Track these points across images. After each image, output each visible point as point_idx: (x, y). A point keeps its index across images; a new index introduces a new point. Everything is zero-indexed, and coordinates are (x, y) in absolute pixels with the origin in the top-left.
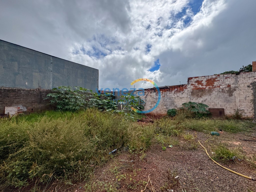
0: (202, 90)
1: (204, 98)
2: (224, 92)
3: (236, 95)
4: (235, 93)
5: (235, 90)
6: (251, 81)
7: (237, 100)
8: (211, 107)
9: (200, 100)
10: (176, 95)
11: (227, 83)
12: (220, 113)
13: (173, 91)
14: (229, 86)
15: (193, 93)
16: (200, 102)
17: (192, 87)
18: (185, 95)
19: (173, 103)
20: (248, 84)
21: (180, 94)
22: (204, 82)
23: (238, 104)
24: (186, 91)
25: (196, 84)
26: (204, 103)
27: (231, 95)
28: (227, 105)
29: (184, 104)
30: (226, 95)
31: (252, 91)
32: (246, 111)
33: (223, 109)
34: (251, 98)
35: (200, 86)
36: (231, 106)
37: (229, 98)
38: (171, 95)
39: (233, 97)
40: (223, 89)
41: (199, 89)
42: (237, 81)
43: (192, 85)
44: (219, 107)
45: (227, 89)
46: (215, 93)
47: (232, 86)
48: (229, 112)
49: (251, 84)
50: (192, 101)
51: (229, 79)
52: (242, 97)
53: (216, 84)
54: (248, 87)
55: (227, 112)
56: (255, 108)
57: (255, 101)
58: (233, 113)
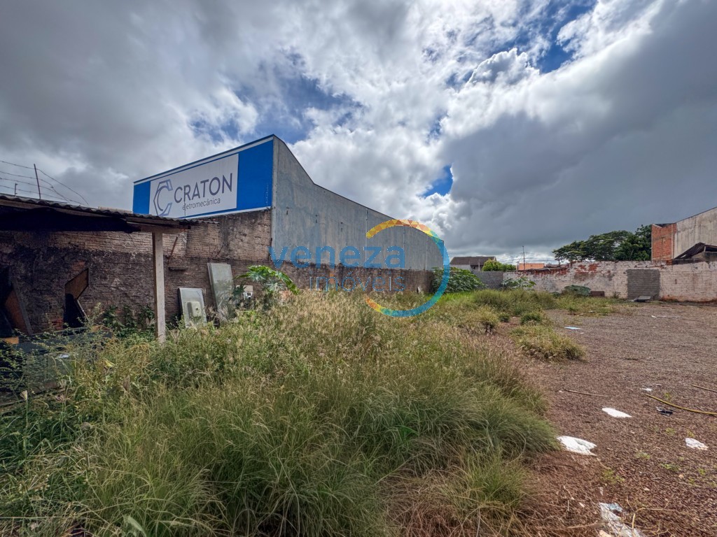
0: (585, 274)
1: (587, 281)
2: (605, 277)
3: (615, 280)
4: (614, 278)
5: (614, 275)
6: (626, 269)
7: (615, 284)
8: (593, 290)
9: (583, 284)
10: (557, 279)
11: (608, 269)
12: (602, 294)
13: (555, 275)
14: (609, 272)
15: (576, 277)
16: (583, 285)
17: (575, 271)
18: (567, 279)
19: (554, 286)
20: (624, 271)
21: (562, 278)
22: (587, 267)
23: (616, 287)
24: (568, 274)
25: (580, 268)
26: (586, 286)
27: (610, 280)
28: (607, 289)
29: (567, 288)
30: (607, 279)
31: (627, 277)
32: (622, 293)
33: (603, 292)
34: (626, 282)
35: (583, 271)
36: (610, 289)
37: (609, 282)
38: (553, 277)
39: (611, 282)
40: (604, 275)
41: (583, 273)
42: (615, 268)
43: (575, 269)
44: (600, 290)
45: (608, 274)
46: (597, 277)
47: (612, 272)
48: (608, 294)
49: (626, 271)
50: (575, 285)
51: (609, 266)
52: (619, 282)
53: (598, 269)
54: (624, 273)
55: (607, 294)
56: (629, 291)
57: (628, 285)
58: (612, 295)
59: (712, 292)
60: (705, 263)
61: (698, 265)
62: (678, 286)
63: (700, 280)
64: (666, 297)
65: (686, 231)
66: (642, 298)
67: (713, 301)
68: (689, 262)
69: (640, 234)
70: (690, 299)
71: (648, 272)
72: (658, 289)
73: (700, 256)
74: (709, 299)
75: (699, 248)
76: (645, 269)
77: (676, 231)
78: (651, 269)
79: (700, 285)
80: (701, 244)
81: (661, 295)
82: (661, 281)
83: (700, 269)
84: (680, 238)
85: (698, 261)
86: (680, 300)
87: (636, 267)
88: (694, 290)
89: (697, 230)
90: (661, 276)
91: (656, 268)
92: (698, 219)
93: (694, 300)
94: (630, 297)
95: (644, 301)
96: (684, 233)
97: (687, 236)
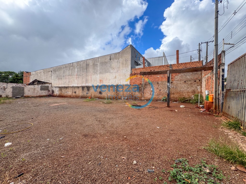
2: (2, 89)
3: (7, 90)
4: (6, 90)
5: (6, 88)
6: (12, 86)
7: (7, 92)
11: (4, 86)
14: (4, 87)
20: (11, 87)
23: (7, 93)
28: (3, 94)
30: (3, 90)
31: (12, 89)
32: (10, 95)
33: (1, 95)
34: (12, 91)
36: (5, 94)
37: (4, 91)
39: (5, 91)
40: (1, 88)
42: (7, 86)
45: (3, 88)
47: (5, 87)
49: (12, 87)
51: (4, 85)
52: (9, 91)
54: (11, 88)
55: (3, 96)
56: (13, 94)
57: (13, 92)
58: (5, 96)
59: (38, 94)
60: (37, 85)
61: (35, 86)
62: (29, 92)
63: (36, 90)
64: (26, 96)
65: (33, 75)
66: (17, 97)
67: (39, 96)
68: (33, 85)
69: (20, 74)
70: (33, 96)
71: (20, 87)
72: (23, 93)
73: (36, 83)
74: (38, 96)
75: (36, 81)
76: (19, 86)
77: (31, 75)
78: (21, 86)
79: (36, 92)
80: (36, 80)
81: (25, 95)
82: (24, 91)
83: (36, 87)
84: (32, 77)
85: (35, 85)
86: (30, 96)
87: (16, 85)
88: (34, 93)
89: (36, 75)
90: (25, 89)
91: (23, 86)
92: (36, 72)
93: (34, 96)
94: (13, 96)
95: (18, 98)
96: (33, 76)
97: (34, 77)
